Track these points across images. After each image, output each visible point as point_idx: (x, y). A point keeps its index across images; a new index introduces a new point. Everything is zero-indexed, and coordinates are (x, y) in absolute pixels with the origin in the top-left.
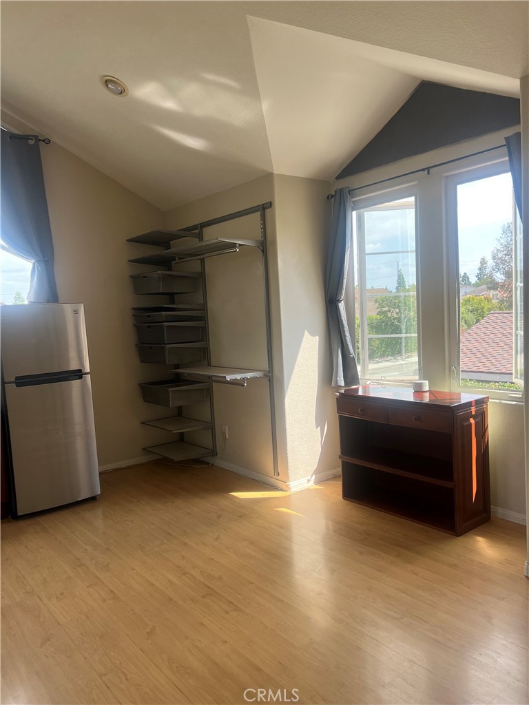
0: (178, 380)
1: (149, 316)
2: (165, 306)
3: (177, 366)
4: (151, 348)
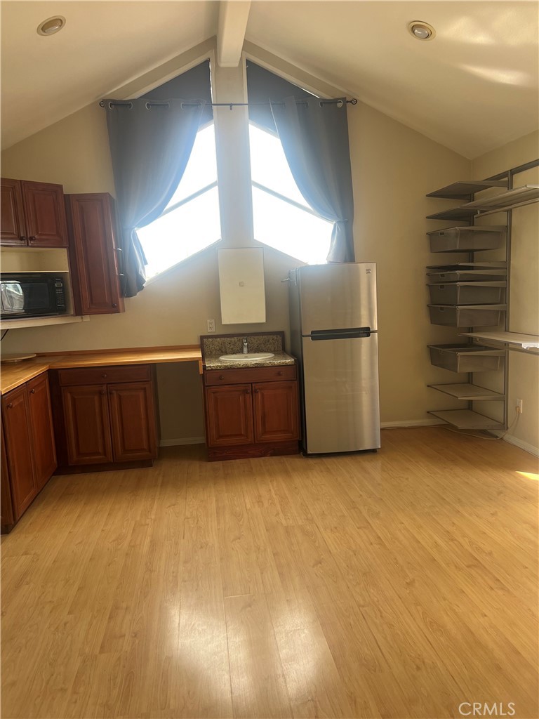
0: (470, 344)
1: (443, 276)
2: (460, 264)
3: (471, 330)
4: (442, 309)
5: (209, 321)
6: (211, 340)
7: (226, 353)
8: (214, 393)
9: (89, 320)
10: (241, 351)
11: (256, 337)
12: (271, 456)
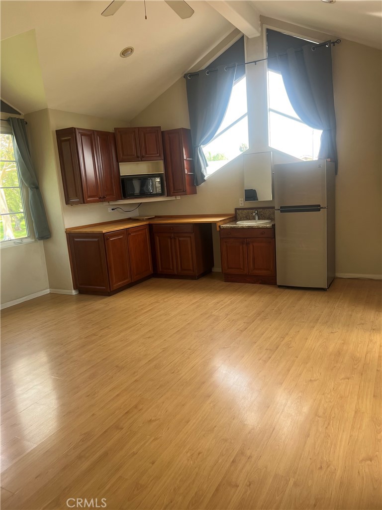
5: (240, 199)
6: (241, 211)
7: (241, 220)
8: (226, 242)
9: (180, 198)
10: (254, 219)
11: (268, 210)
12: (260, 284)
